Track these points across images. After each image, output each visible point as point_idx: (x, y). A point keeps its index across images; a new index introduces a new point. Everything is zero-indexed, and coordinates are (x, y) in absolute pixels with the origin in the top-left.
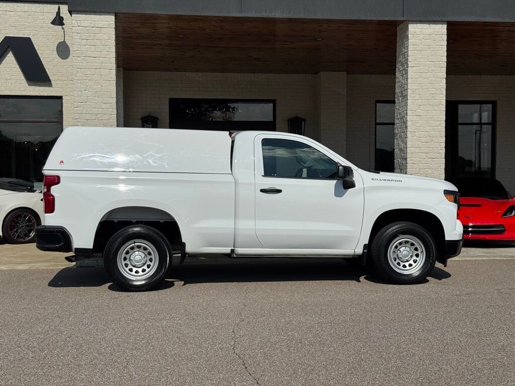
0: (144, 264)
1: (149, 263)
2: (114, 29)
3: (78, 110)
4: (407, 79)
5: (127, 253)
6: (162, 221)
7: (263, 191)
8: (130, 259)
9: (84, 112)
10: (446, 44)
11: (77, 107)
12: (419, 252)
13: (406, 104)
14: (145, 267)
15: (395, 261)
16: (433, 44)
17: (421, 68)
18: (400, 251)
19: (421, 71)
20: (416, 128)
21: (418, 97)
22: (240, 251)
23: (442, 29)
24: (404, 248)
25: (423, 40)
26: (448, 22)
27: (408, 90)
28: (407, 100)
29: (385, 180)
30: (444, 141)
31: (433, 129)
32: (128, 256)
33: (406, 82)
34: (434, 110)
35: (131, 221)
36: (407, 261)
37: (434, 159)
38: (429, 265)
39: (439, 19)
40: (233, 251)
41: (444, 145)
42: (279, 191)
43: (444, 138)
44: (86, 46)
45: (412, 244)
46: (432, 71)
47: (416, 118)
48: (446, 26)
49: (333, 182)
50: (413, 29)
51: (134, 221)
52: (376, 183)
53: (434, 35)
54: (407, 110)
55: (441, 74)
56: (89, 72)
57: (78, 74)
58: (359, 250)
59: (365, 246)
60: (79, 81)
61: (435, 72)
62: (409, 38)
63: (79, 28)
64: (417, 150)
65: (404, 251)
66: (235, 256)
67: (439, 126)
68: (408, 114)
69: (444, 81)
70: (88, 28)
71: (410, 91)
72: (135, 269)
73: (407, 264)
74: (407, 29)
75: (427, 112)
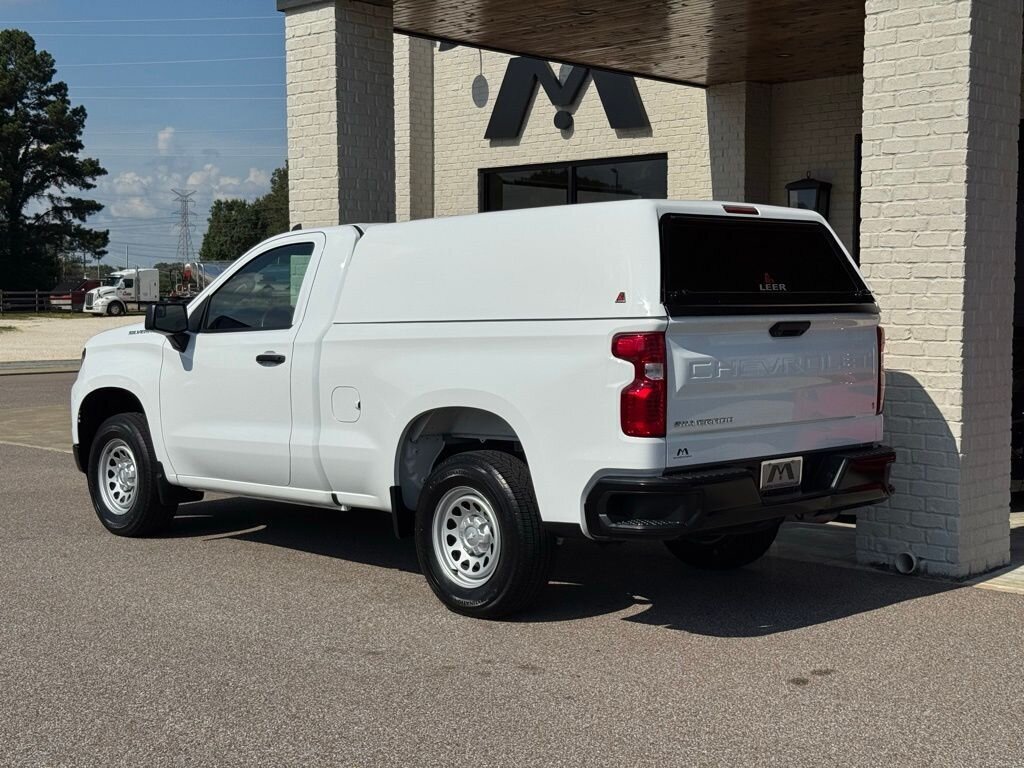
2: (334, 32)
3: (294, 194)
9: (301, 197)
17: (897, 12)
19: (898, 22)
20: (885, 191)
30: (963, 226)
31: (931, 191)
34: (935, 133)
37: (933, 281)
41: (960, 236)
43: (964, 215)
46: (932, 15)
47: (885, 162)
55: (958, 20)
61: (938, 17)
64: (885, 257)
67: (948, 180)
70: (304, 38)
75: (916, 142)
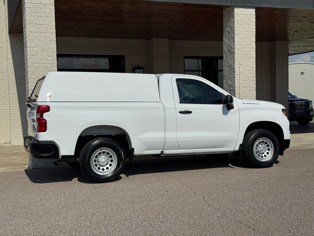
0: (107, 164)
1: (110, 163)
2: (54, 6)
3: (31, 61)
4: (234, 42)
5: (96, 157)
6: (113, 135)
7: (181, 112)
8: (98, 161)
9: (35, 62)
10: (255, 21)
11: (30, 59)
12: (270, 148)
13: (234, 57)
14: (108, 166)
15: (257, 153)
16: (248, 21)
17: (242, 35)
18: (259, 147)
19: (242, 37)
20: (240, 72)
21: (240, 53)
22: (167, 152)
23: (253, 11)
24: (261, 145)
25: (243, 18)
26: (256, 7)
27: (235, 49)
28: (234, 54)
29: (250, 104)
30: (255, 80)
31: (249, 73)
32: (97, 159)
33: (233, 43)
34: (249, 61)
35: (93, 135)
36: (263, 153)
37: (250, 91)
38: (276, 155)
39: (251, 5)
40: (162, 152)
41: (255, 82)
42: (190, 112)
43: (255, 78)
44: (35, 17)
45: (266, 143)
46: (248, 37)
48: (255, 10)
49: (221, 106)
50: (237, 11)
51: (95, 135)
52: (245, 106)
53: (248, 15)
54: (234, 61)
55: (253, 39)
56: (37, 35)
57: (30, 36)
58: (237, 148)
59: (241, 145)
60: (31, 41)
61: (249, 38)
62: (235, 17)
63: (30, 4)
64: (241, 86)
65: (261, 147)
66: (163, 155)
67: (252, 71)
68: (235, 64)
69: (254, 43)
70: (36, 5)
71: (236, 50)
72: (101, 168)
73: (263, 155)
74: (233, 11)
75: (246, 62)
